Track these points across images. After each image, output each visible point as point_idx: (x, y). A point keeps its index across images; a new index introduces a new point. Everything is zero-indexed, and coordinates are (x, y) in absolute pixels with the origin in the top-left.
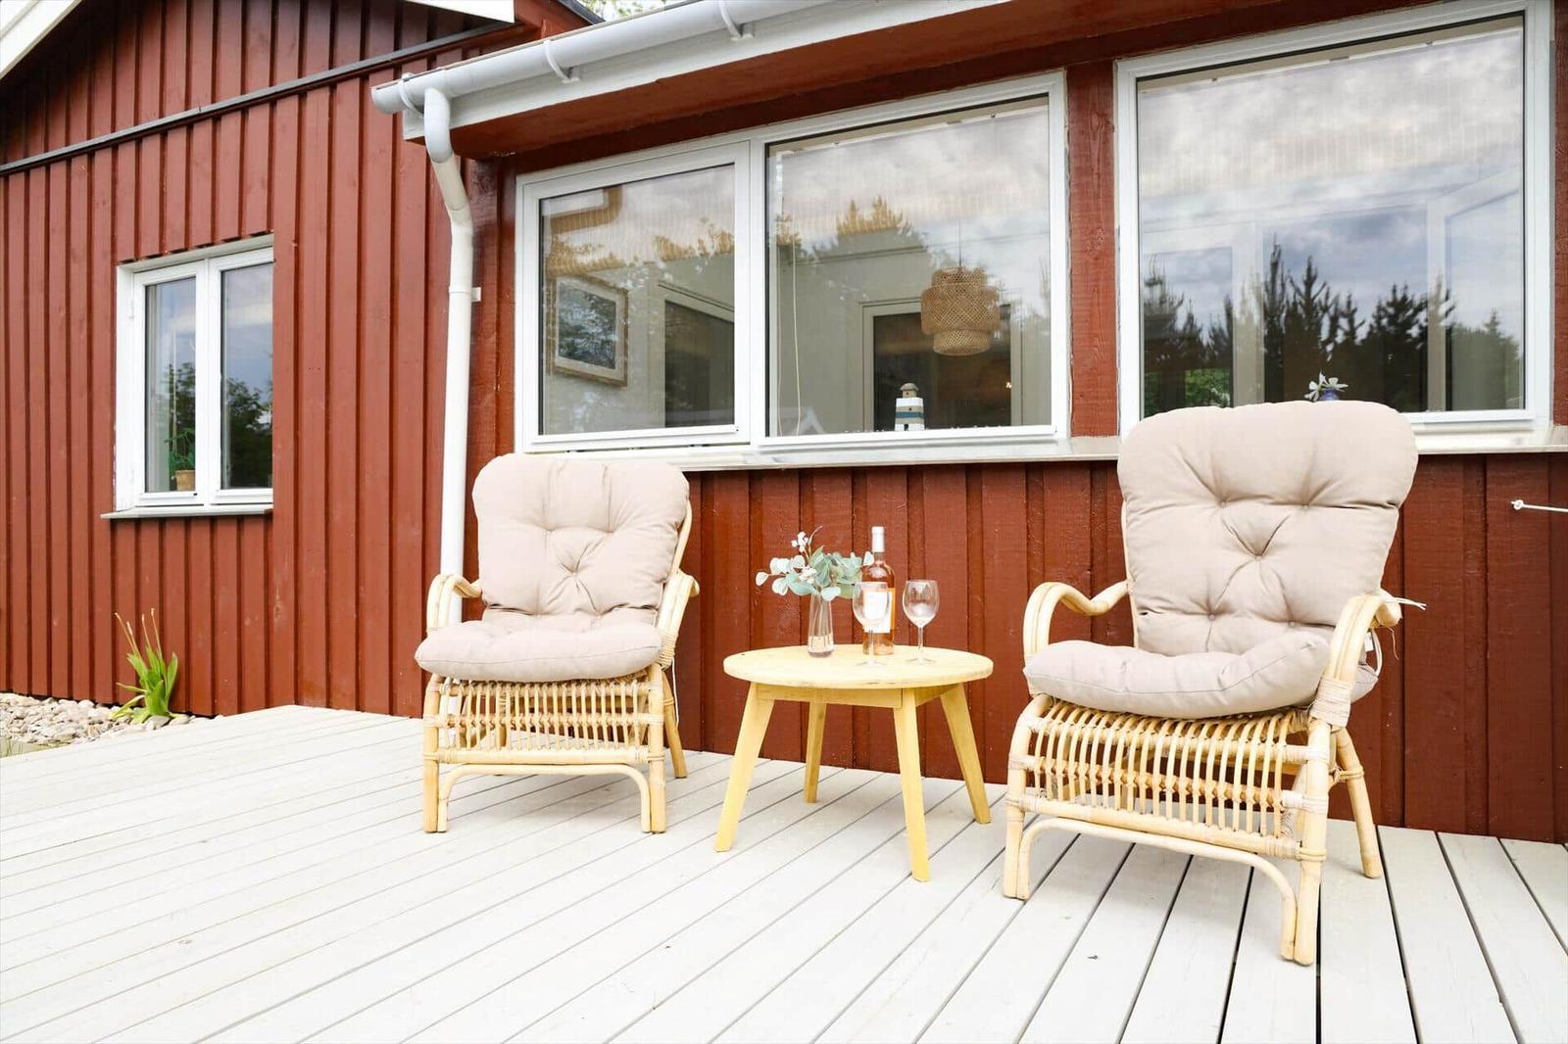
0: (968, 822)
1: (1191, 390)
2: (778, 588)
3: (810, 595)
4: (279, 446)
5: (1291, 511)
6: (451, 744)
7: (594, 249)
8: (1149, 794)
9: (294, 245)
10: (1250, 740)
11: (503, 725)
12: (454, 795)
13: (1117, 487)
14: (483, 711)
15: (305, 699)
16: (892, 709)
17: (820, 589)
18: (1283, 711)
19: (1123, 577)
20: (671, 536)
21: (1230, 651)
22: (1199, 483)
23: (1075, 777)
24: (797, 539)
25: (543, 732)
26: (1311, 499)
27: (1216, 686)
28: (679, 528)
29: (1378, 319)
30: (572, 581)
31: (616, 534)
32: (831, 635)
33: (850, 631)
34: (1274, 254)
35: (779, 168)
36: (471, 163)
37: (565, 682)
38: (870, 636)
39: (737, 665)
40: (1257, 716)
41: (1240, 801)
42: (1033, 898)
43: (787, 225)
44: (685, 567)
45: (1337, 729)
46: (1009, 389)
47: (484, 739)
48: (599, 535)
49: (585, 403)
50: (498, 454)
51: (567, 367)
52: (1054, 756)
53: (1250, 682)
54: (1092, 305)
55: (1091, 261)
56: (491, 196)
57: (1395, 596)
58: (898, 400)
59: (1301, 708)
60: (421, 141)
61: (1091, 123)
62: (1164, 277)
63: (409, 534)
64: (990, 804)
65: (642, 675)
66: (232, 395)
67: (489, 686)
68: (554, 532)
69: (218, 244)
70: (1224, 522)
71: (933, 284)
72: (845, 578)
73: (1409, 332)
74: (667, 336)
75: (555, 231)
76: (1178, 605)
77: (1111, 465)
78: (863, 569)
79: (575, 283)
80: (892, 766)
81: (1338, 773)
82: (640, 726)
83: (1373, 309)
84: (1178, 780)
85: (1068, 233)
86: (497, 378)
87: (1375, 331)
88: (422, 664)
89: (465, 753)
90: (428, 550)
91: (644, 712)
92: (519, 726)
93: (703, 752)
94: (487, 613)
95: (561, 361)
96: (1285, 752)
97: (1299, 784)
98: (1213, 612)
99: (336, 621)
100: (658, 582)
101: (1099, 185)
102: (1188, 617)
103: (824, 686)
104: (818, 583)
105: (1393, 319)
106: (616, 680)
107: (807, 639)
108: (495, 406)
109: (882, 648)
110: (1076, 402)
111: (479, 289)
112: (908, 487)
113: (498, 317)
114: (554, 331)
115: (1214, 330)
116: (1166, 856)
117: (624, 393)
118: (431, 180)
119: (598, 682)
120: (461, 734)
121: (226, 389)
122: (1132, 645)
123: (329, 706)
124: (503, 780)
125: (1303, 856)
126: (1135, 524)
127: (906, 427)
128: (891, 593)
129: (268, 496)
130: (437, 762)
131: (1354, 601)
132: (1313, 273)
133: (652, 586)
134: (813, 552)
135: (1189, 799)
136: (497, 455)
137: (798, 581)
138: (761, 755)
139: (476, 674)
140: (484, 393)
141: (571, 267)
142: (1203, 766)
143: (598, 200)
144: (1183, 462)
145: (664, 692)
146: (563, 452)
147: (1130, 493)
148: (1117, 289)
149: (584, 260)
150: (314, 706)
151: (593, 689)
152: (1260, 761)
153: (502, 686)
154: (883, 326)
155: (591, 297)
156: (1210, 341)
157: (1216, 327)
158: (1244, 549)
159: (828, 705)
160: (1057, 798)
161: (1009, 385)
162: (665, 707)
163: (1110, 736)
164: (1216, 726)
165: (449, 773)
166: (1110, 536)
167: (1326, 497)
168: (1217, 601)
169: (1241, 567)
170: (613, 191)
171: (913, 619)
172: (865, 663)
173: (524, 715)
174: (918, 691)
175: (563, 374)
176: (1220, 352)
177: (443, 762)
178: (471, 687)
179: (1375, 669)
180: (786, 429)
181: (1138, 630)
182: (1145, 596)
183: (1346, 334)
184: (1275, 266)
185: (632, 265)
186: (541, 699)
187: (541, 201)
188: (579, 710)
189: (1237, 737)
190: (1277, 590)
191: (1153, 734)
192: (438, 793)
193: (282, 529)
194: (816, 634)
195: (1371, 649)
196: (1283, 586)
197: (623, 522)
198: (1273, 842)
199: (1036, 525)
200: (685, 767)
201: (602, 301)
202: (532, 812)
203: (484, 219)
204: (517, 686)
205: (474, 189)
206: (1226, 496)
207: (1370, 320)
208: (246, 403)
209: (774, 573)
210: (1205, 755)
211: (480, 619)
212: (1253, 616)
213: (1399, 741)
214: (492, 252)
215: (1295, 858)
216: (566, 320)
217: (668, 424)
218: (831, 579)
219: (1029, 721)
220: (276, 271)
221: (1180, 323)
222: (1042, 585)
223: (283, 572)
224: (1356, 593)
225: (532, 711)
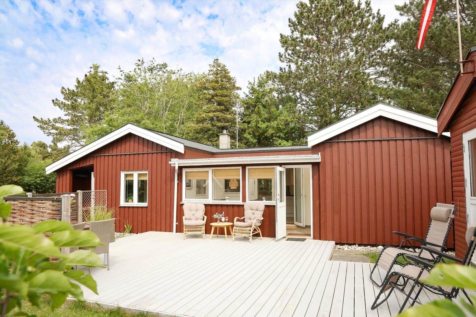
2: (215, 217)
3: (217, 218)
5: (256, 211)
9: (151, 172)
16: (224, 228)
19: (244, 216)
21: (249, 222)
22: (250, 208)
23: (238, 232)
24: (216, 212)
27: (248, 224)
28: (204, 210)
30: (194, 216)
31: (198, 211)
32: (219, 221)
33: (221, 221)
37: (196, 226)
39: (211, 224)
48: (196, 212)
50: (180, 201)
52: (237, 230)
56: (180, 170)
58: (226, 197)
59: (251, 226)
63: (168, 210)
65: (202, 225)
68: (191, 211)
69: (138, 170)
70: (251, 212)
76: (248, 219)
77: (244, 206)
78: (222, 216)
80: (224, 234)
82: (203, 229)
98: (250, 219)
100: (203, 217)
103: (219, 226)
106: (200, 226)
107: (217, 222)
108: (180, 195)
109: (224, 222)
110: (242, 199)
111: (178, 181)
112: (227, 207)
113: (180, 184)
119: (198, 226)
123: (156, 231)
126: (245, 212)
127: (227, 200)
128: (224, 218)
129: (146, 204)
134: (218, 214)
138: (213, 234)
140: (179, 193)
145: (204, 227)
147: (245, 208)
150: (154, 231)
158: (253, 214)
159: (219, 228)
163: (239, 228)
166: (243, 212)
167: (259, 210)
171: (226, 220)
172: (222, 224)
174: (226, 226)
180: (214, 200)
181: (245, 221)
182: (246, 218)
187: (186, 172)
188: (197, 228)
191: (243, 228)
193: (149, 209)
196: (255, 217)
199: (239, 211)
206: (252, 210)
214: (180, 176)
218: (219, 217)
219: (234, 228)
222: (236, 217)
223: (149, 214)
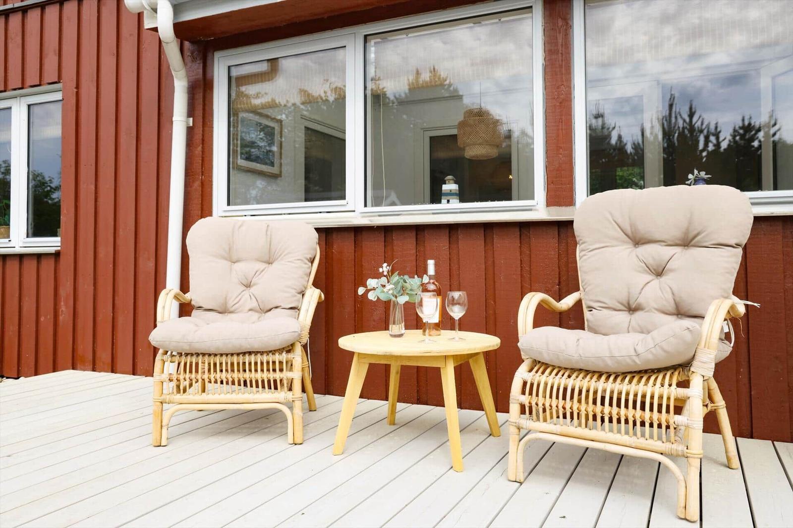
0: (487, 436)
1: (620, 179)
2: (372, 296)
3: (391, 300)
4: (65, 211)
5: (677, 250)
6: (171, 391)
7: (263, 96)
8: (595, 418)
9: (75, 90)
10: (655, 385)
11: (203, 380)
12: (172, 423)
13: (574, 236)
14: (191, 372)
15: (79, 365)
16: (440, 368)
17: (396, 297)
18: (674, 368)
19: (578, 289)
20: (306, 266)
21: (642, 332)
22: (622, 233)
23: (550, 407)
24: (382, 267)
25: (228, 384)
26: (689, 244)
27: (633, 353)
28: (312, 262)
29: (734, 137)
30: (246, 294)
31: (274, 265)
32: (403, 324)
33: (414, 322)
34: (670, 99)
35: (373, 49)
36: (187, 44)
37: (242, 353)
38: (426, 324)
39: (346, 342)
40: (659, 370)
41: (650, 422)
42: (525, 482)
43: (377, 82)
44: (316, 284)
45: (707, 378)
46: (511, 179)
47: (192, 388)
48: (264, 265)
49: (257, 187)
50: (202, 216)
51: (246, 166)
52: (537, 395)
53: (653, 350)
54: (558, 130)
55: (558, 104)
56: (199, 64)
57: (741, 299)
58: (444, 186)
59: (685, 366)
60: (155, 29)
61: (558, 23)
62: (604, 113)
63: (147, 265)
64: (500, 425)
65: (289, 349)
66: (35, 180)
67: (195, 356)
68: (236, 264)
69: (26, 88)
70: (637, 256)
71: (465, 118)
72: (411, 290)
73: (753, 144)
74: (306, 148)
75: (238, 86)
76: (611, 306)
77: (570, 223)
78: (422, 285)
79: (251, 116)
80: (440, 403)
81: (710, 405)
82: (287, 379)
83: (731, 131)
84: (612, 409)
85: (544, 89)
86: (202, 173)
87: (732, 144)
88: (154, 343)
89: (179, 397)
90: (158, 275)
91: (290, 371)
92: (213, 380)
93: (327, 395)
94: (194, 312)
95: (241, 162)
96: (676, 392)
97: (685, 411)
98: (632, 309)
99: (100, 318)
100: (299, 293)
101: (562, 60)
102: (616, 312)
103: (399, 355)
104: (395, 293)
105: (742, 136)
106: (273, 352)
107: (389, 326)
108: (200, 188)
109: (434, 332)
110: (549, 186)
111: (191, 119)
112: (450, 237)
113: (203, 135)
114: (237, 144)
115: (634, 144)
116: (607, 456)
117: (279, 181)
118: (162, 53)
119: (262, 353)
120: (177, 385)
121: (31, 177)
122: (584, 329)
123: (94, 370)
124: (202, 414)
125: (689, 455)
126: (585, 257)
127: (448, 201)
128: (439, 299)
129: (58, 242)
130: (161, 402)
131: (716, 302)
132: (693, 110)
133: (295, 296)
134: (392, 275)
135: (619, 421)
136: (201, 218)
137: (384, 292)
138: (361, 396)
139: (186, 348)
140: (193, 182)
141: (248, 107)
142: (627, 401)
143: (264, 67)
144: (613, 222)
145: (302, 359)
146: (242, 216)
147: (581, 240)
148: (573, 121)
149: (257, 102)
150: (84, 370)
151: (259, 358)
152: (661, 397)
153: (203, 356)
154: (435, 142)
155: (261, 124)
156: (632, 150)
157: (636, 143)
158: (650, 272)
159: (402, 365)
160: (539, 421)
161: (511, 177)
162: (303, 368)
163: (570, 383)
164: (634, 377)
165: (169, 409)
166: (570, 265)
167: (698, 242)
168: (634, 303)
169: (648, 283)
170: (273, 62)
171: (452, 314)
172: (423, 341)
173: (216, 374)
174: (455, 357)
175: (243, 170)
176: (638, 157)
177: (166, 403)
178: (183, 357)
179: (730, 343)
180: (377, 202)
181: (587, 320)
182: (591, 300)
183: (714, 145)
184: (671, 106)
185: (285, 106)
186: (227, 363)
187: (229, 67)
188: (250, 370)
189: (646, 384)
190: (669, 296)
191: (596, 382)
192: (162, 422)
193: (66, 262)
194: (394, 323)
195: (728, 331)
196: (673, 294)
197: (277, 259)
198: (670, 447)
199: (526, 259)
200: (315, 405)
201: (267, 126)
202: (220, 433)
203: (194, 77)
204: (212, 356)
205: (188, 60)
206: (638, 241)
207: (729, 137)
208: (44, 185)
209: (369, 287)
210: (628, 394)
211: (190, 316)
212: (656, 312)
213: (747, 386)
214: (199, 96)
215: (684, 456)
216: (245, 138)
217: (306, 200)
218: (403, 291)
219: (522, 374)
220: (63, 105)
221: (614, 140)
222: (529, 294)
223: (66, 289)
224: (717, 298)
225: (221, 371)
